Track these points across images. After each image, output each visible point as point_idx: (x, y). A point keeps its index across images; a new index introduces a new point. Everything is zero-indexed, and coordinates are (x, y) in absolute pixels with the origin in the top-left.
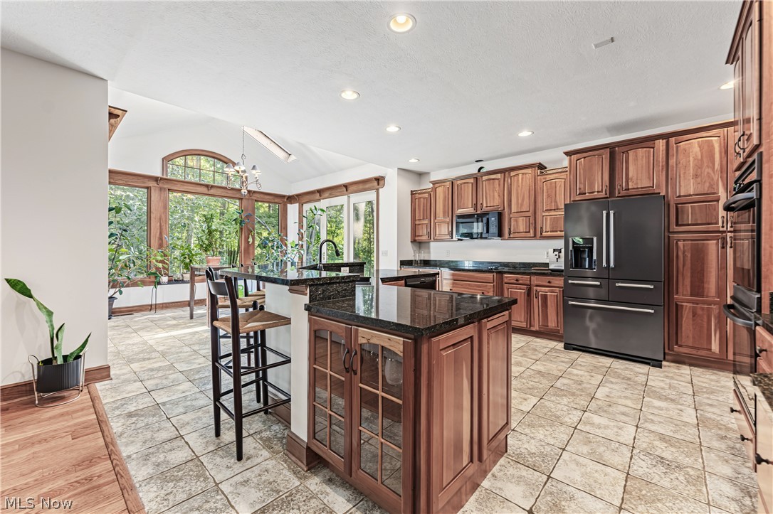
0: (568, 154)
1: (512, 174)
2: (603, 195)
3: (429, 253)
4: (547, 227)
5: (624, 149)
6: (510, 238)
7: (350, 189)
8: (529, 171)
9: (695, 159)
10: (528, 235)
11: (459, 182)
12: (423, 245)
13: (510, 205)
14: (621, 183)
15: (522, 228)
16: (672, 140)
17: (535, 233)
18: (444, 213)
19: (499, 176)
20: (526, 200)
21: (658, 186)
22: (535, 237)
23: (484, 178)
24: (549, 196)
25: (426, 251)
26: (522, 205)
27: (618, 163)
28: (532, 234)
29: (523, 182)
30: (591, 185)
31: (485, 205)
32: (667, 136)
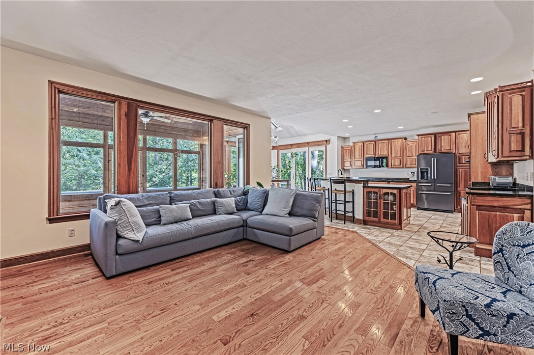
0: (418, 135)
1: (393, 141)
2: (432, 152)
3: (350, 174)
4: (408, 163)
5: (440, 135)
6: (391, 168)
7: (309, 144)
8: (400, 140)
9: (465, 140)
10: (400, 166)
11: (367, 143)
13: (391, 154)
14: (439, 147)
15: (397, 163)
16: (457, 133)
17: (403, 166)
18: (359, 156)
19: (386, 141)
20: (399, 153)
21: (452, 149)
22: (403, 167)
23: (379, 142)
24: (409, 151)
25: (348, 173)
26: (397, 154)
27: (437, 140)
28: (401, 166)
29: (398, 144)
30: (427, 148)
31: (379, 153)
32: (455, 132)
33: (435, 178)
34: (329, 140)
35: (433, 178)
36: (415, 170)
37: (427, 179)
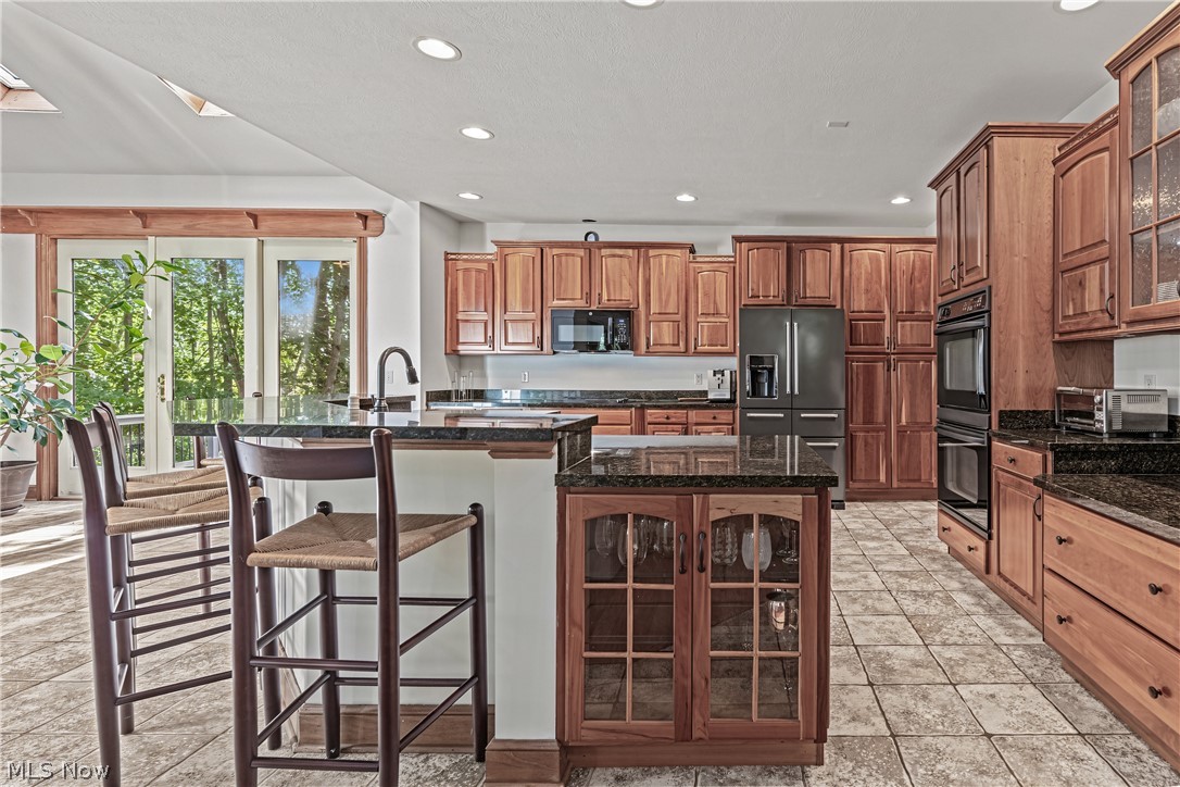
0: (738, 240)
1: (652, 252)
2: (779, 301)
3: (484, 376)
4: (703, 338)
5: (801, 246)
6: (648, 353)
7: (264, 225)
8: (678, 252)
9: (866, 272)
10: (675, 349)
11: (556, 251)
12: (467, 361)
13: (648, 302)
14: (798, 288)
15: (667, 338)
16: (846, 245)
17: (686, 347)
18: (525, 303)
19: (630, 252)
20: (674, 296)
21: (835, 299)
22: (686, 353)
23: (605, 252)
24: (706, 294)
25: (477, 371)
26: (667, 301)
27: (795, 262)
28: (682, 347)
29: (667, 267)
30: (766, 287)
31: (605, 297)
32: (842, 241)
33: (796, 392)
34: (381, 217)
35: (788, 390)
36: (732, 363)
37: (770, 395)
